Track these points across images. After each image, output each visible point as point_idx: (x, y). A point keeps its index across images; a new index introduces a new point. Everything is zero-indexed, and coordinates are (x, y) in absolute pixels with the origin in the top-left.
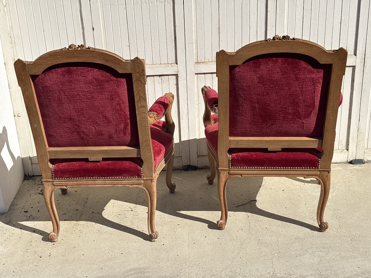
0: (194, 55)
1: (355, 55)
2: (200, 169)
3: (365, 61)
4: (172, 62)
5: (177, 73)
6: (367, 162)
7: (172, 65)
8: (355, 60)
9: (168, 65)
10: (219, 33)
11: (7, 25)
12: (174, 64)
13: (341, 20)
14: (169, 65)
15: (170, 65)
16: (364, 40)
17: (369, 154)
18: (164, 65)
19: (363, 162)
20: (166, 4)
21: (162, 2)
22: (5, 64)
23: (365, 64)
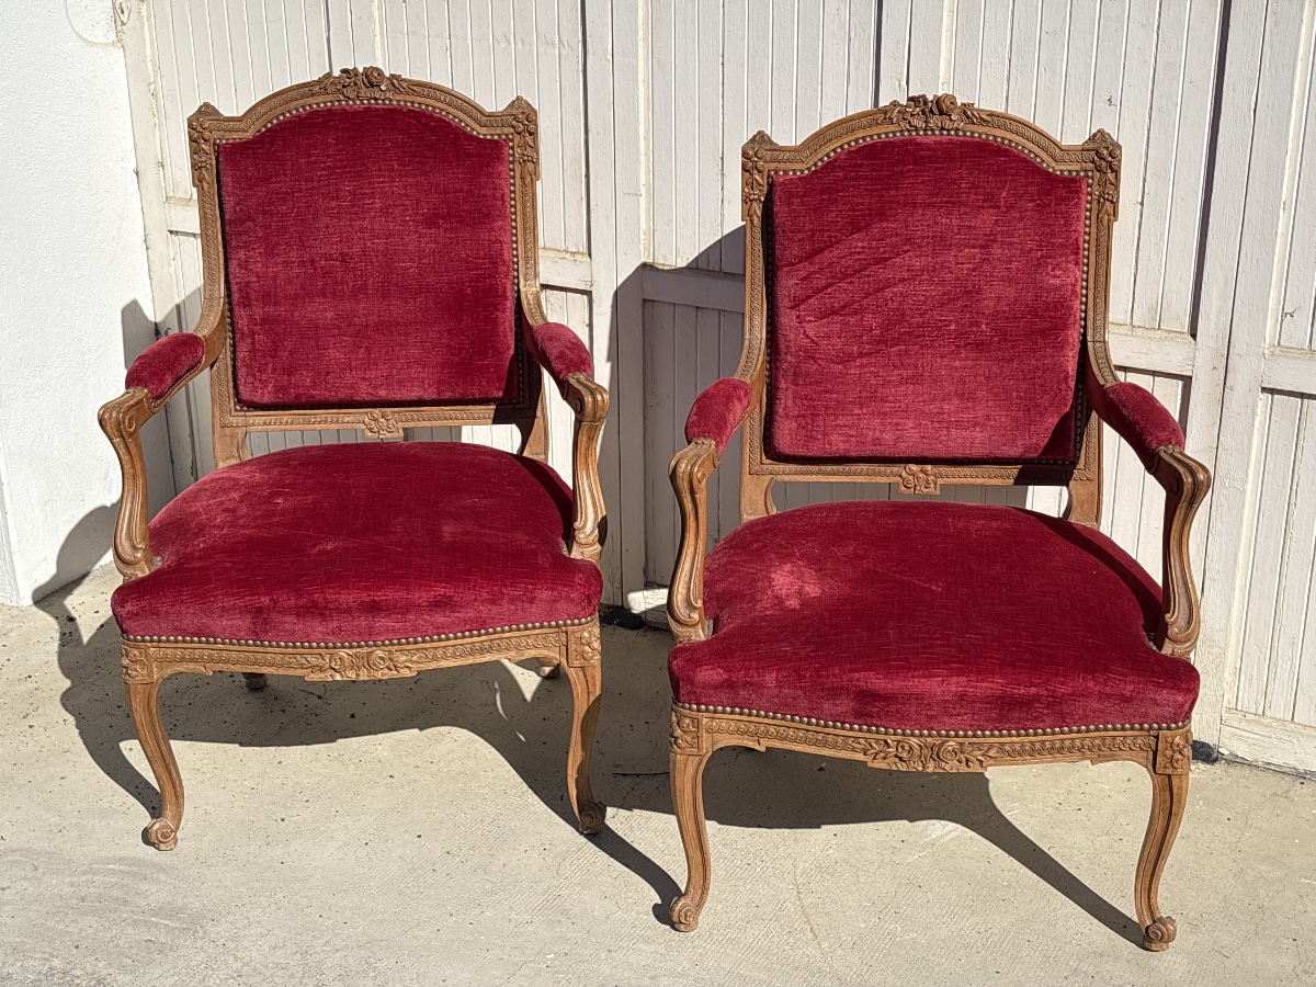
0: (642, 237)
1: (1194, 336)
2: (650, 627)
3: (1229, 366)
4: (577, 246)
5: (589, 289)
6: (1229, 762)
7: (578, 257)
8: (1192, 355)
9: (565, 255)
10: (722, 174)
11: (146, 57)
12: (582, 254)
13: (1144, 192)
14: (568, 256)
15: (571, 258)
16: (1226, 284)
17: (1239, 732)
18: (552, 254)
19: (1210, 755)
20: (563, 52)
21: (553, 45)
22: (137, 173)
23: (1229, 376)
